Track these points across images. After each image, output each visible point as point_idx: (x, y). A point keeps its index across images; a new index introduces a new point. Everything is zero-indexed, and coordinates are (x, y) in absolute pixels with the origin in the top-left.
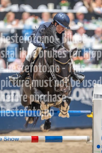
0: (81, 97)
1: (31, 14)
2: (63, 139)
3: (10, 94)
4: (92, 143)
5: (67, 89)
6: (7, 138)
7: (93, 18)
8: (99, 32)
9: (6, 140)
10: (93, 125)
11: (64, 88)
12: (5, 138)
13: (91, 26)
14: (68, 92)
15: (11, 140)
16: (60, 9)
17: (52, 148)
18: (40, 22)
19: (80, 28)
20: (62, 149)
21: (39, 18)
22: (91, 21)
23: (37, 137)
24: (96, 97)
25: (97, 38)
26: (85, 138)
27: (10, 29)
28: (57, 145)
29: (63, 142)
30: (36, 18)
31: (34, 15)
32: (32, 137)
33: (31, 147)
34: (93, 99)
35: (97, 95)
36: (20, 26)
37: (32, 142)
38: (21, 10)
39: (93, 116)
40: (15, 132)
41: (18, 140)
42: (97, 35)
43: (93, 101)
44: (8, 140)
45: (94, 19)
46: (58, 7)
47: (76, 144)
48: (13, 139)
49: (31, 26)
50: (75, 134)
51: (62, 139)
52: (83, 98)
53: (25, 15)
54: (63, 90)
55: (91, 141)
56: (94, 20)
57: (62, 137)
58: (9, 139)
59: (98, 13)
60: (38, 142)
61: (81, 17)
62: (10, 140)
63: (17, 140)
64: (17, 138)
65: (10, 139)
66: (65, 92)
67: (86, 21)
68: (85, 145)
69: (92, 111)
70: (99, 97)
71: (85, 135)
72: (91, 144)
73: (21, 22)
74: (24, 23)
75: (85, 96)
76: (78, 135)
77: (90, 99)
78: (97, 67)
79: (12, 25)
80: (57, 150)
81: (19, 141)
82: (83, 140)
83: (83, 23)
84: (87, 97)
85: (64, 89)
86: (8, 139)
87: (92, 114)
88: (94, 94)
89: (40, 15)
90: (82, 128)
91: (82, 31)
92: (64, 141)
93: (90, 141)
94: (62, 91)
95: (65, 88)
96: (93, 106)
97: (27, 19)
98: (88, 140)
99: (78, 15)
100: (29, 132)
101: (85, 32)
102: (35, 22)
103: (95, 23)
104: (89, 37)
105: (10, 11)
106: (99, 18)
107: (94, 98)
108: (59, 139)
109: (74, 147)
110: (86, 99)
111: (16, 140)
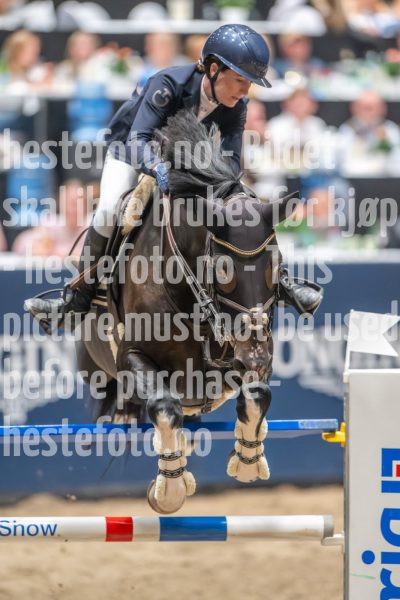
0: (300, 364)
1: (104, 40)
2: (229, 529)
3: (23, 352)
4: (343, 542)
5: (259, 354)
6: (11, 525)
7: (344, 53)
8: (368, 108)
9: (6, 531)
10: (345, 473)
11: (250, 350)
12: (4, 524)
13: (338, 85)
14: (264, 368)
15: (27, 533)
16: (218, 18)
17: (186, 565)
18: (139, 71)
19: (296, 94)
20: (228, 566)
21: (134, 54)
22: (338, 65)
23: (130, 520)
24: (356, 362)
25: (361, 133)
26: (317, 522)
27: (22, 100)
28: (206, 552)
29: (228, 538)
30: (122, 55)
31: (116, 44)
32: (108, 519)
33: (105, 561)
34: (348, 372)
35: (364, 357)
36: (61, 85)
37: (109, 539)
38: (65, 24)
39: (347, 436)
40: (42, 500)
41: (52, 534)
42: (364, 119)
43: (345, 380)
44: (15, 534)
45: (348, 57)
46: (207, 11)
47: (280, 549)
48: (33, 530)
49: (102, 88)
50: (275, 509)
51: (225, 527)
52: (308, 368)
53: (81, 43)
54: (244, 358)
55: (339, 536)
56: (348, 63)
57: (224, 519)
58: (19, 529)
59: (366, 35)
60: (130, 539)
61: (300, 51)
62: (23, 534)
63: (50, 533)
64: (49, 526)
65: (23, 527)
66: (254, 364)
67: (317, 65)
68: (315, 551)
69: (341, 420)
70: (371, 362)
71: (314, 511)
72: (338, 549)
73: (64, 69)
74: (75, 75)
75: (315, 360)
76: (289, 512)
77: (335, 373)
78: (361, 246)
79: (28, 81)
80: (208, 572)
81: (59, 535)
82: (306, 530)
83: (307, 74)
84: (324, 361)
85: (251, 355)
86: (15, 527)
87: (342, 428)
88: (352, 353)
89: (137, 44)
90: (304, 484)
91: (304, 104)
92: (234, 535)
93: (336, 536)
94: (241, 360)
95: (253, 351)
96: (348, 400)
97: (87, 57)
98: (329, 533)
99: (286, 42)
100: (96, 499)
101: (314, 108)
102: (120, 69)
103: (353, 74)
104: (332, 128)
105: (20, 28)
106: (369, 54)
107: (350, 368)
108: (214, 530)
109: (272, 558)
110: (318, 371)
111: (45, 534)
